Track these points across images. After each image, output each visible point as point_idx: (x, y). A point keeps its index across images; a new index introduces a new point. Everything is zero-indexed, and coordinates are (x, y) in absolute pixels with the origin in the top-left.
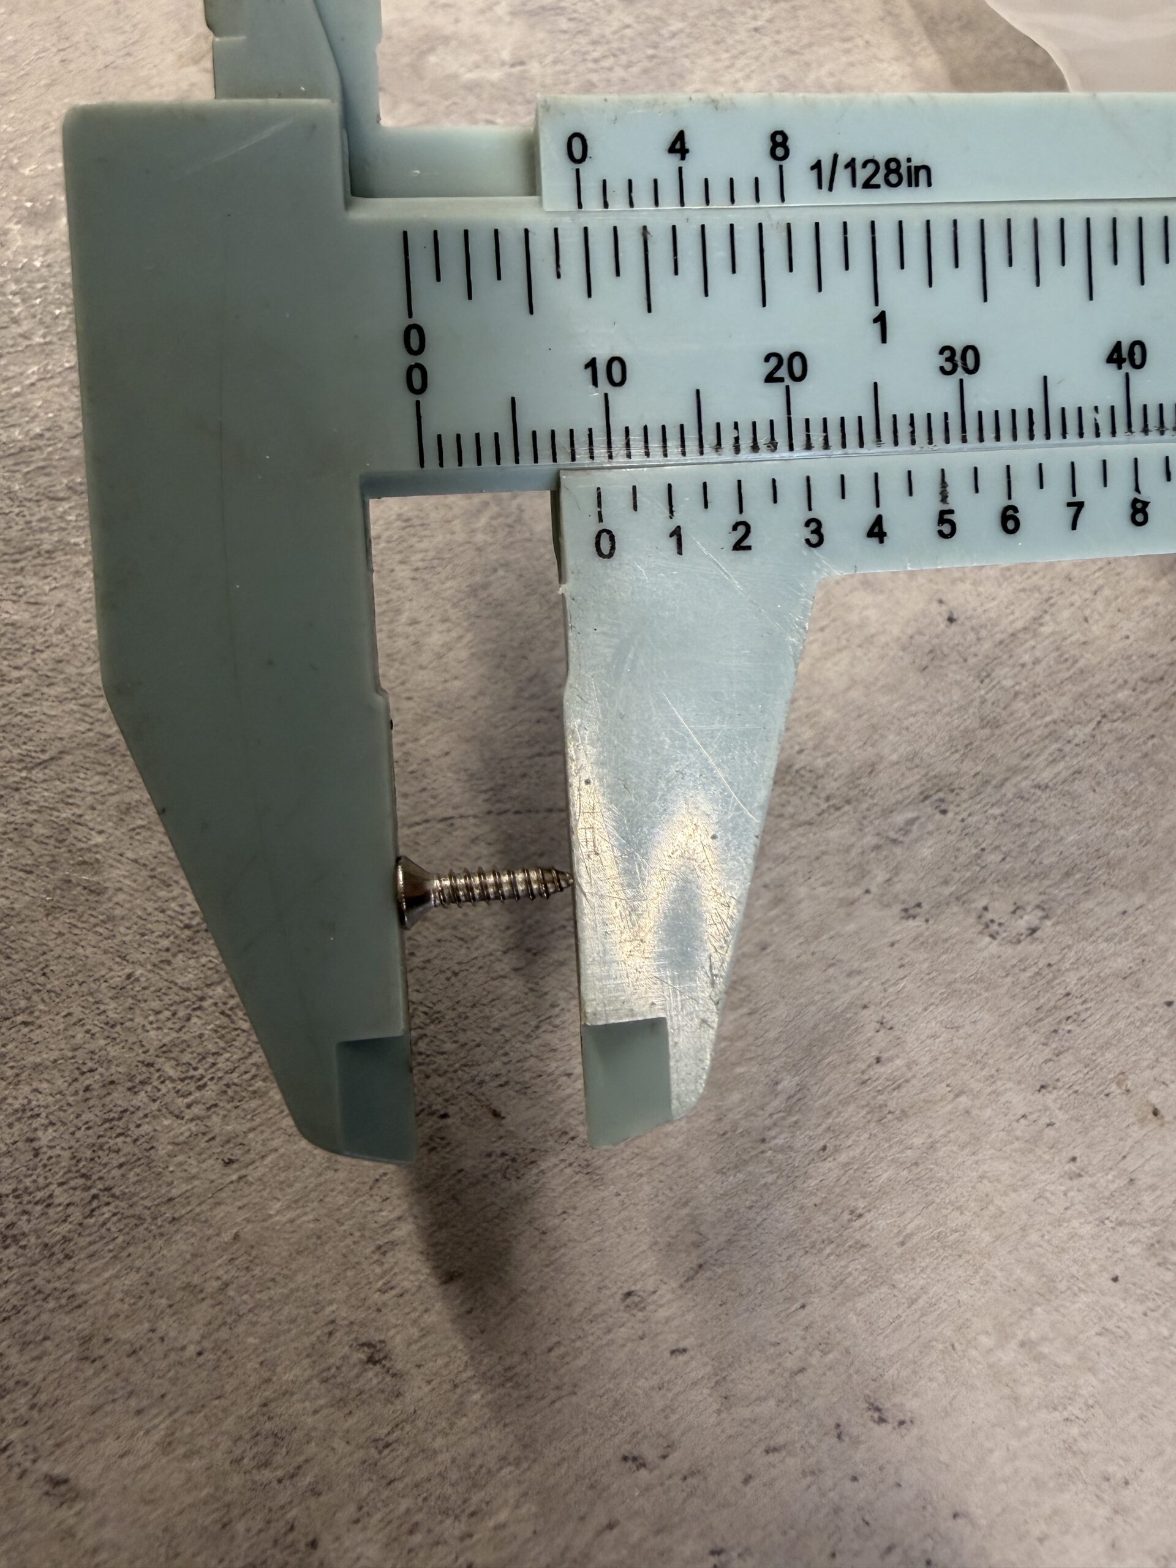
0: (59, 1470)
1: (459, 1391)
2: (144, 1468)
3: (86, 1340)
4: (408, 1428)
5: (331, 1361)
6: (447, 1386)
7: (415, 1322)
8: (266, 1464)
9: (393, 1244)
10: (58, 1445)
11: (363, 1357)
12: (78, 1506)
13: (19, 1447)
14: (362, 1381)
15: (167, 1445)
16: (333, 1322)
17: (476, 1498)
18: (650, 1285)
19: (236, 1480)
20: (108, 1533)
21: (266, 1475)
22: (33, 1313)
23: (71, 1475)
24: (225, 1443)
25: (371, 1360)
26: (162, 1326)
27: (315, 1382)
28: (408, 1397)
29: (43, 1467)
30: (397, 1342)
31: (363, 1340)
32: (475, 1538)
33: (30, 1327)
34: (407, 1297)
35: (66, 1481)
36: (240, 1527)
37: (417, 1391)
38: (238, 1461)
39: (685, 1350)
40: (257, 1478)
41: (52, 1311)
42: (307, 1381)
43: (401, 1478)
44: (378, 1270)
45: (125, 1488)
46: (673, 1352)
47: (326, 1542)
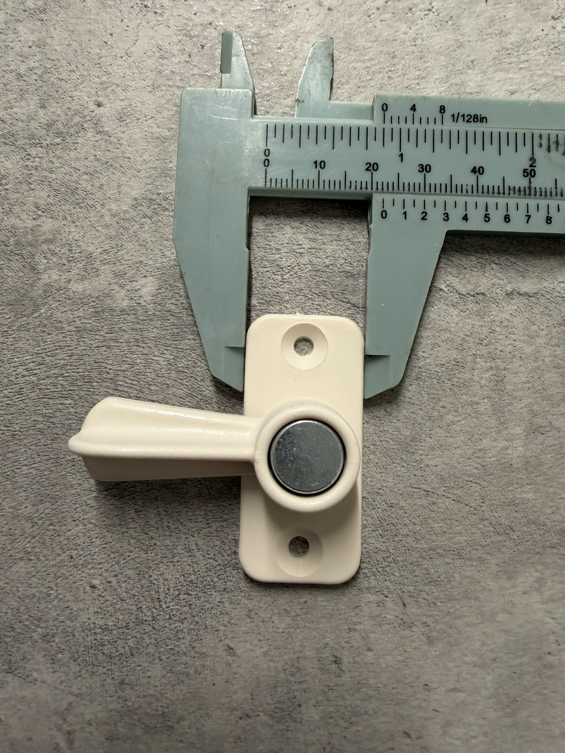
0: (232, 645)
1: (360, 685)
2: (257, 657)
3: (250, 611)
4: (340, 688)
5: (322, 656)
6: (357, 682)
7: (353, 658)
8: (293, 676)
9: (355, 630)
10: (233, 638)
11: (333, 660)
12: (234, 658)
13: (222, 632)
14: (330, 667)
15: (265, 654)
16: (327, 644)
17: (354, 719)
18: (435, 685)
19: (282, 675)
20: (241, 671)
21: (292, 679)
22: (237, 594)
23: (234, 648)
24: (282, 663)
25: (335, 662)
26: (274, 618)
27: (316, 659)
28: (343, 679)
29: (227, 642)
30: (345, 660)
31: (334, 654)
32: (349, 730)
33: (234, 598)
34: (353, 649)
35: (233, 649)
36: (280, 689)
37: (346, 678)
38: (285, 670)
39: (437, 711)
40: (289, 678)
41: (242, 596)
42: (314, 658)
43: (332, 701)
44: (347, 635)
45: (249, 660)
46: (434, 710)
47: (304, 707)
